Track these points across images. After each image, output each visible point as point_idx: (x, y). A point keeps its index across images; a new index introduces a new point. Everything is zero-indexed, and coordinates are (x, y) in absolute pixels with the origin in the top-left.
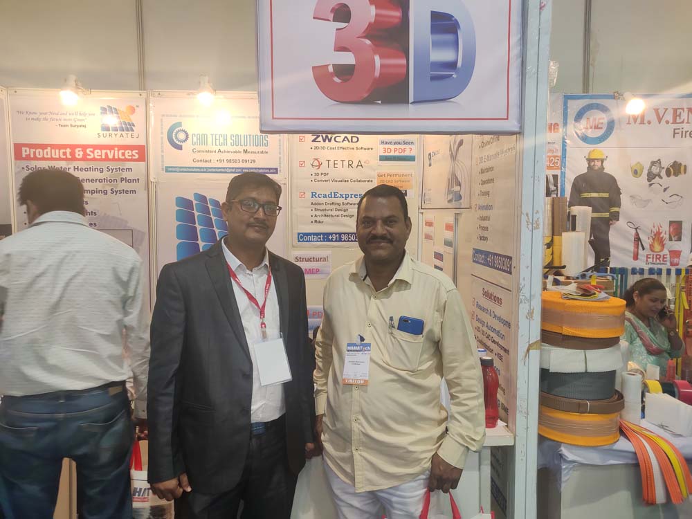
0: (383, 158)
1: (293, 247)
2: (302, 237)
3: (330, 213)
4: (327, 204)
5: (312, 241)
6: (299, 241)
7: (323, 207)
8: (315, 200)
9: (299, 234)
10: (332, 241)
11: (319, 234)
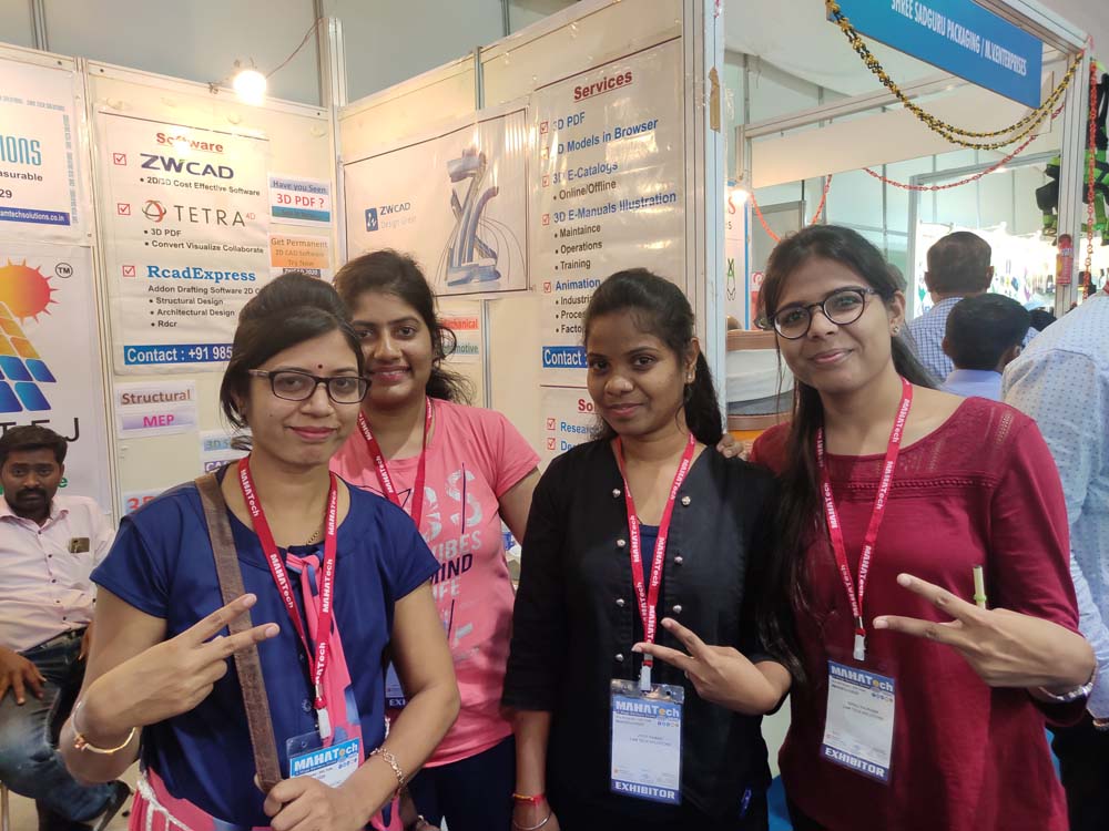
0: (278, 212)
1: (116, 373)
2: (133, 355)
3: (188, 307)
4: (181, 289)
5: (155, 362)
6: (127, 362)
7: (175, 295)
8: (155, 282)
9: (127, 348)
10: (194, 360)
11: (170, 347)
